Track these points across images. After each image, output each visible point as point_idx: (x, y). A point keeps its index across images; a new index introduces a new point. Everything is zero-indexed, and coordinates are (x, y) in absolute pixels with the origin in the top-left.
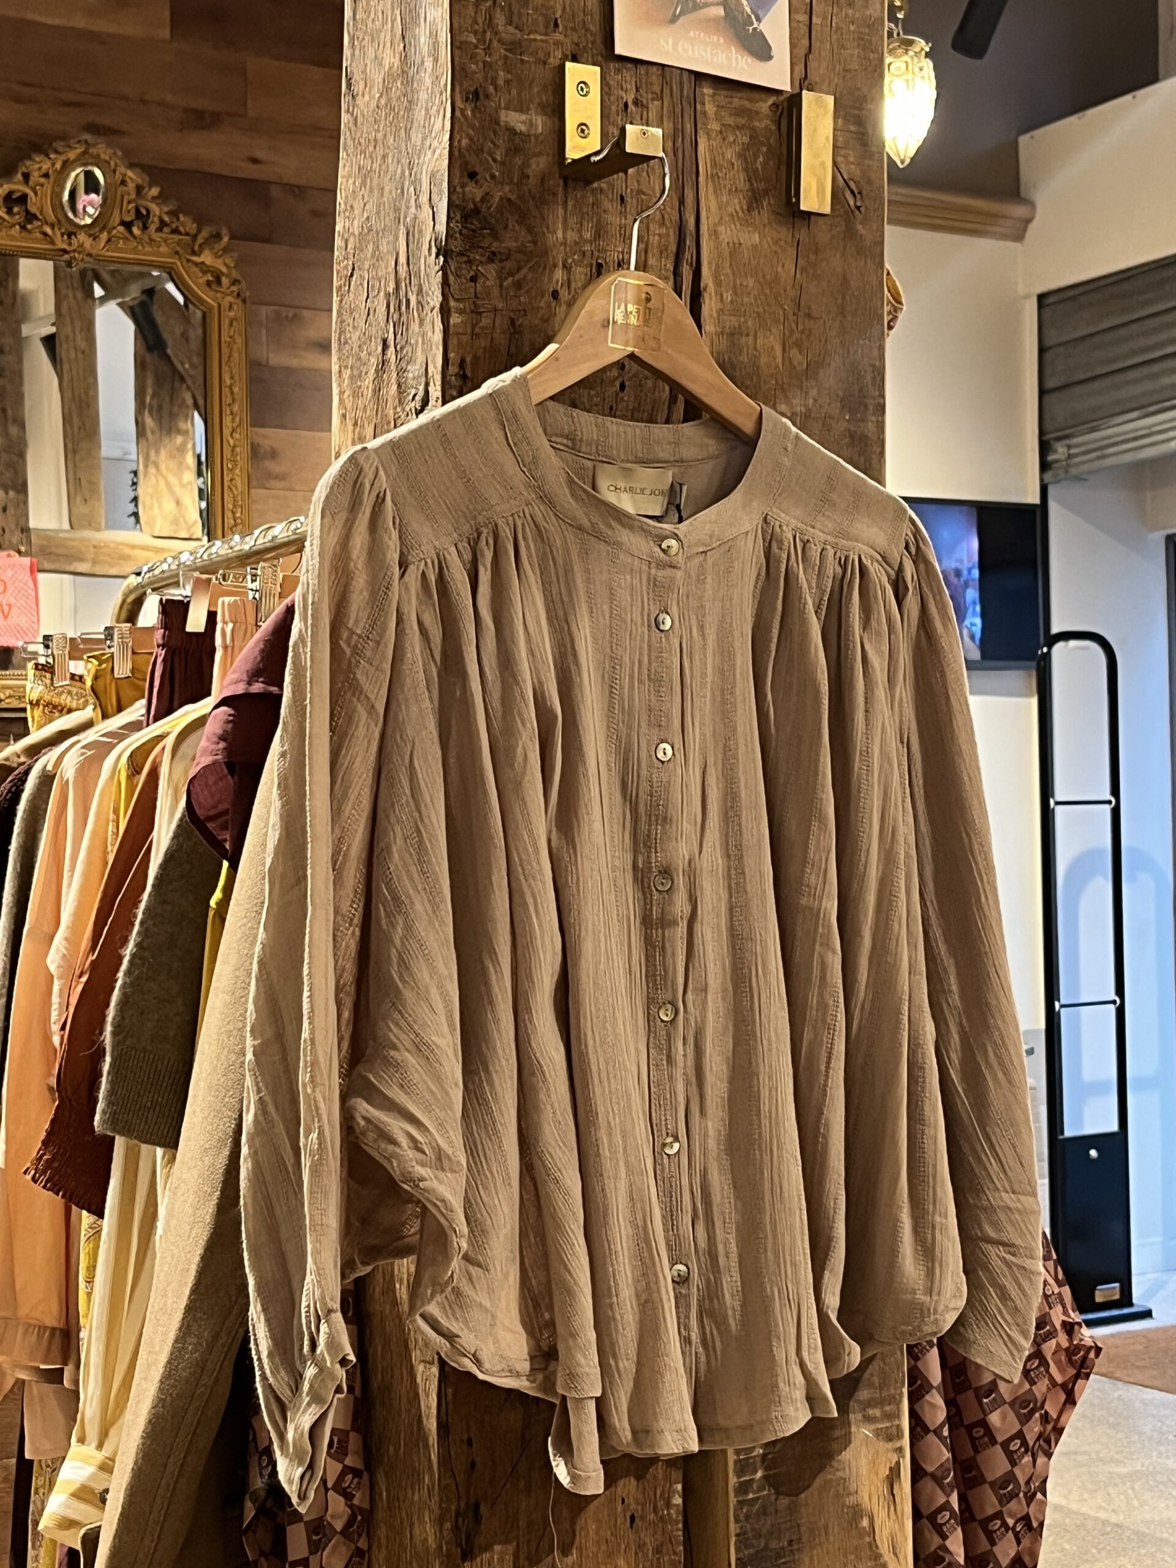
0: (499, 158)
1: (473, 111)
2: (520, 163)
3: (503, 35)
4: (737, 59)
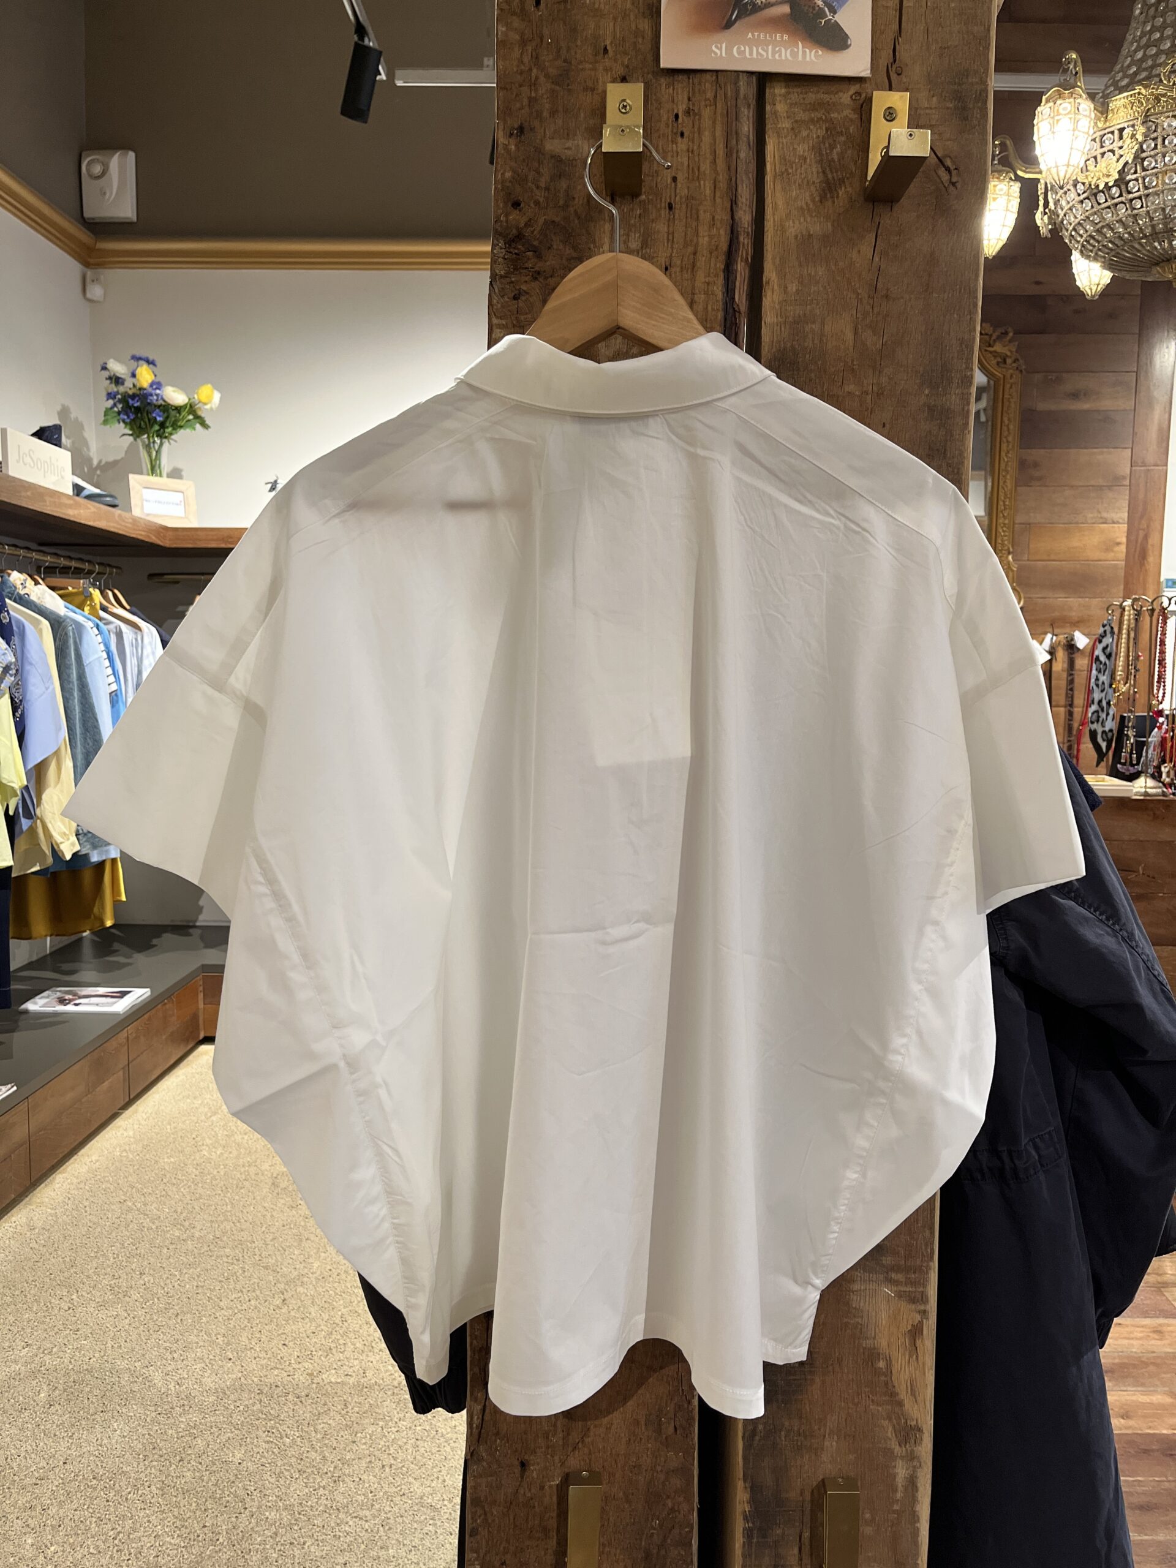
0: (543, 185)
1: (516, 145)
2: (565, 186)
3: (551, 70)
4: (804, 53)
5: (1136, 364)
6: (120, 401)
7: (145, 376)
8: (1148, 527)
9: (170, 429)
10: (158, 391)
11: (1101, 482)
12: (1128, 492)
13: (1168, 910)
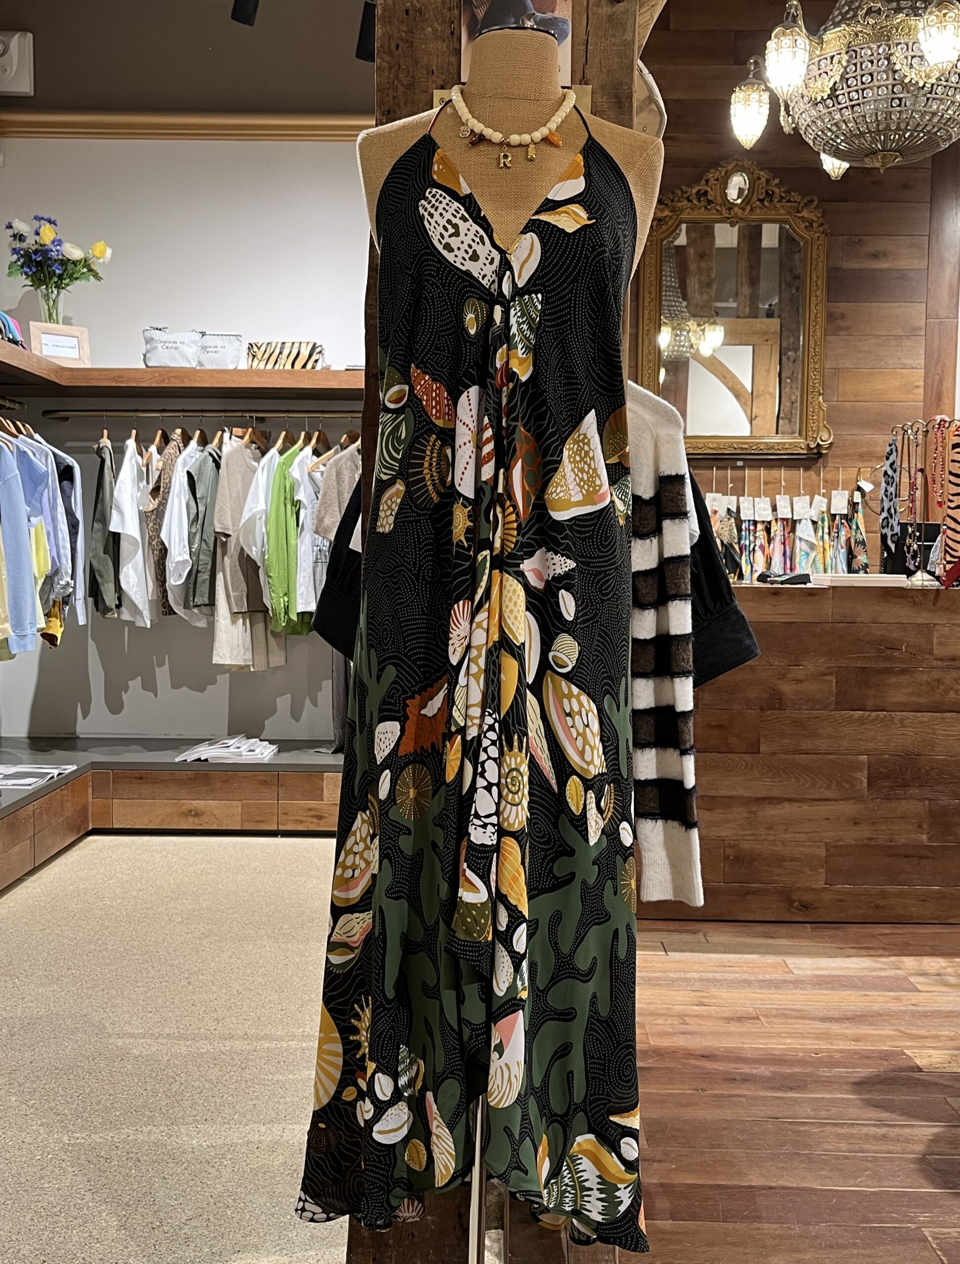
3: (405, 82)
5: (928, 229)
6: (22, 256)
7: (48, 235)
8: (943, 371)
9: (67, 281)
10: (58, 247)
11: (900, 332)
12: (924, 341)
13: (927, 682)
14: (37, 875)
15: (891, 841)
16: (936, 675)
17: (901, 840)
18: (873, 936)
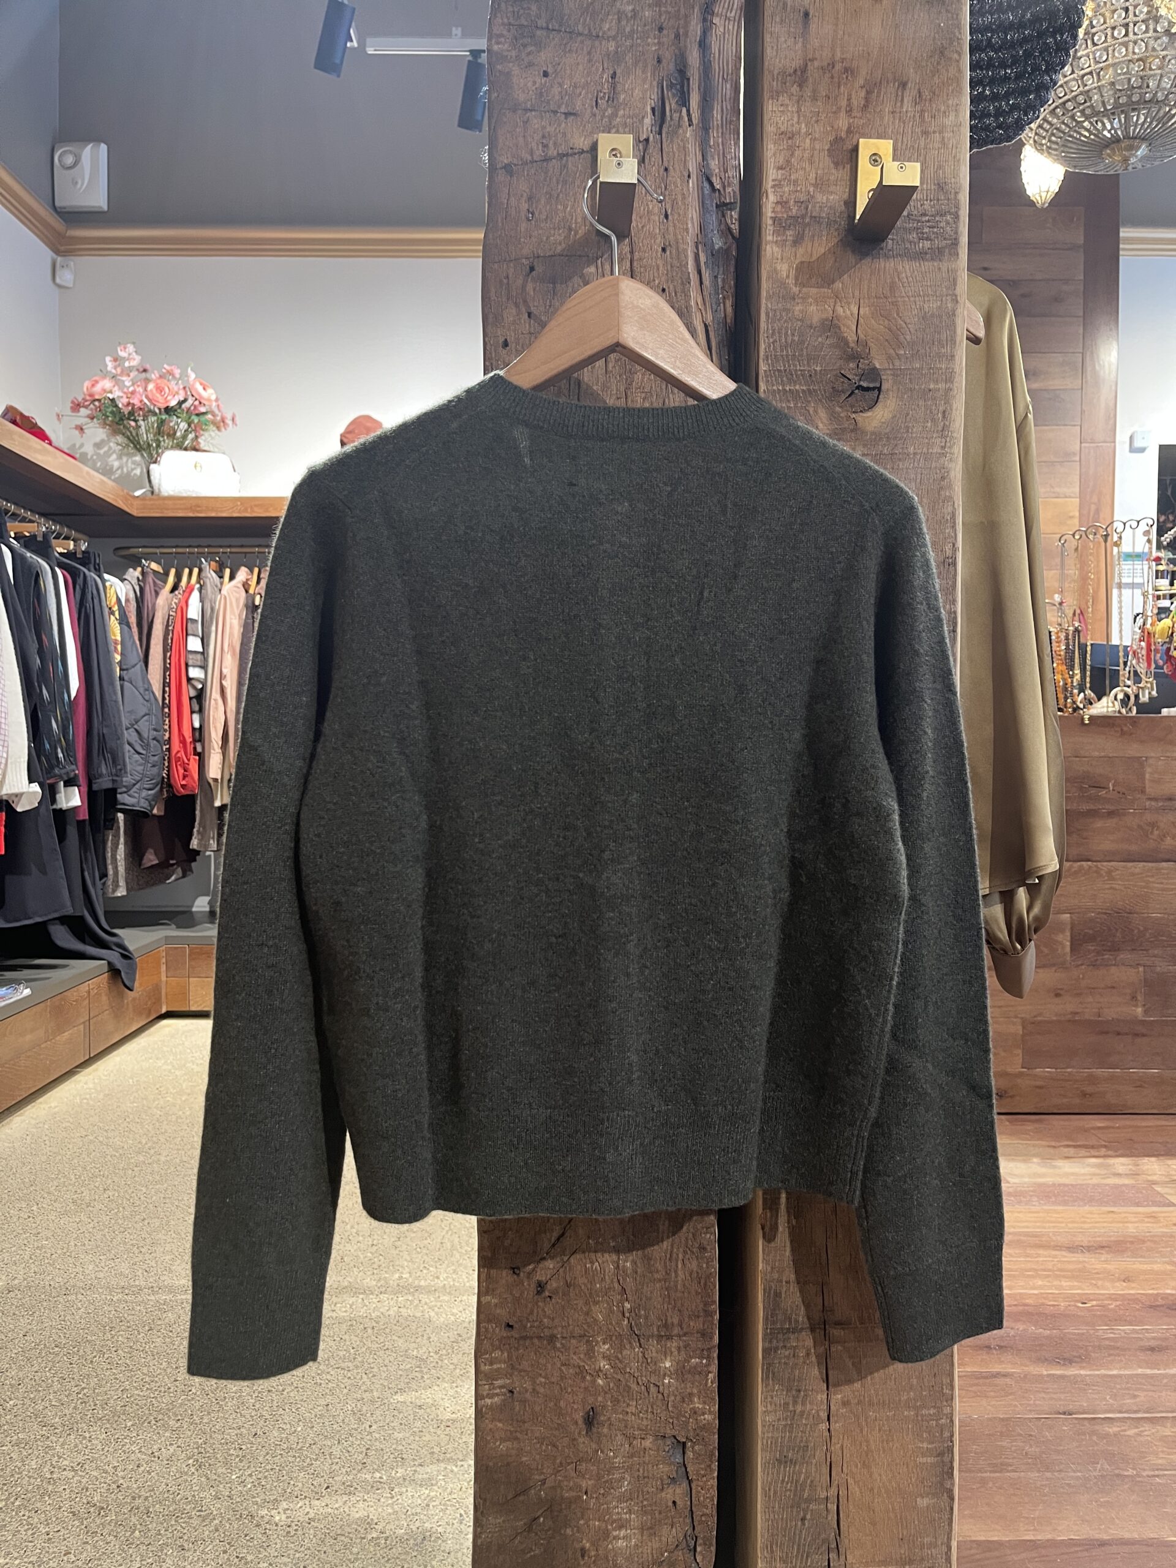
5: (1081, 346)
8: (1099, 500)
11: (1055, 458)
12: (1078, 468)
13: (1139, 826)
14: (94, 1067)
15: (1099, 1016)
16: (1149, 817)
17: (1110, 1014)
18: (1086, 1130)
